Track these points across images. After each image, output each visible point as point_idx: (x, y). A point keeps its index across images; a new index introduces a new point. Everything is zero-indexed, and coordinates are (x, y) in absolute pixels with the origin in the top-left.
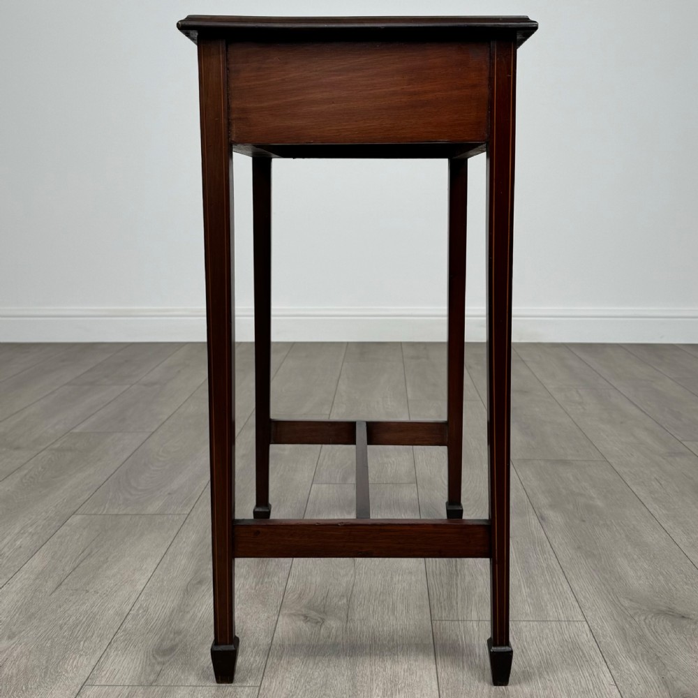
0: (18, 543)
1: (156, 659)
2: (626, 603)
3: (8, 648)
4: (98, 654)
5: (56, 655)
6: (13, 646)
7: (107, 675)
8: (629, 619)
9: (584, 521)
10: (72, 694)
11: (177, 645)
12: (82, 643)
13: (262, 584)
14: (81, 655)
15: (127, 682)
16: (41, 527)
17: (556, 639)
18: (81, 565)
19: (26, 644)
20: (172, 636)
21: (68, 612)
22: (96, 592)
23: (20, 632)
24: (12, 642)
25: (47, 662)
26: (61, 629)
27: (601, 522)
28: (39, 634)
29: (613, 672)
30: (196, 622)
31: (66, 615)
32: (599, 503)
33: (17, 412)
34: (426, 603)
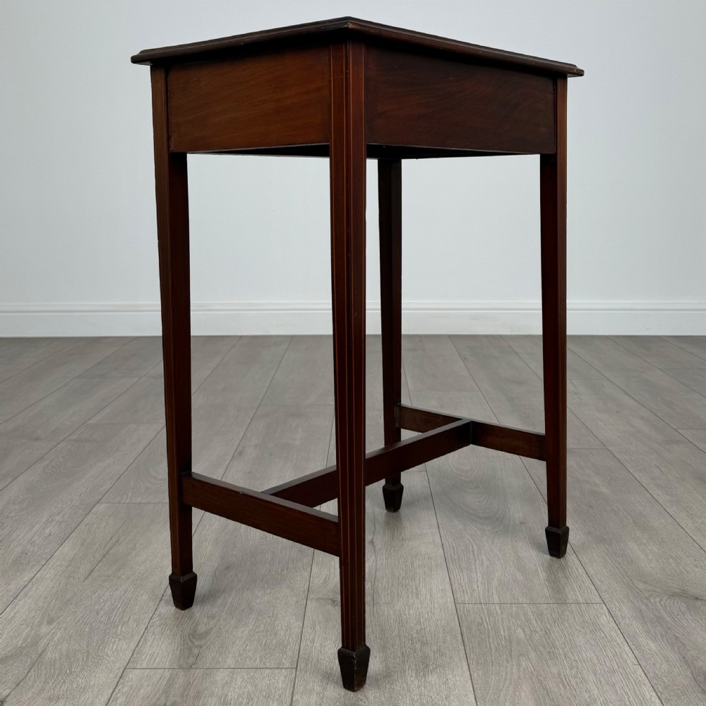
0: (47, 531)
1: (192, 642)
2: (641, 586)
3: (48, 633)
4: (136, 638)
5: (96, 639)
6: (52, 632)
7: (147, 659)
8: (645, 601)
9: (591, 507)
10: (115, 678)
11: (211, 629)
12: (120, 627)
13: (287, 570)
14: (120, 640)
15: (167, 666)
16: (67, 516)
17: (577, 621)
18: (111, 552)
19: (65, 629)
20: (205, 620)
21: (103, 597)
22: (128, 578)
23: (59, 617)
24: (52, 627)
25: (87, 646)
26: (98, 614)
27: (608, 508)
28: (77, 619)
29: (636, 652)
30: (227, 606)
31: (102, 601)
32: (604, 490)
33: (33, 404)
34: (448, 587)
